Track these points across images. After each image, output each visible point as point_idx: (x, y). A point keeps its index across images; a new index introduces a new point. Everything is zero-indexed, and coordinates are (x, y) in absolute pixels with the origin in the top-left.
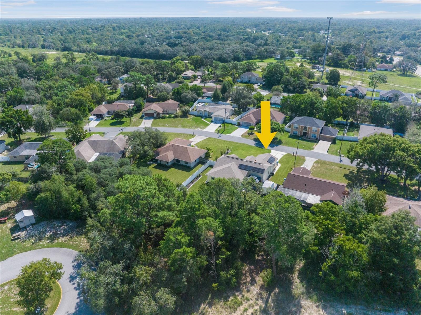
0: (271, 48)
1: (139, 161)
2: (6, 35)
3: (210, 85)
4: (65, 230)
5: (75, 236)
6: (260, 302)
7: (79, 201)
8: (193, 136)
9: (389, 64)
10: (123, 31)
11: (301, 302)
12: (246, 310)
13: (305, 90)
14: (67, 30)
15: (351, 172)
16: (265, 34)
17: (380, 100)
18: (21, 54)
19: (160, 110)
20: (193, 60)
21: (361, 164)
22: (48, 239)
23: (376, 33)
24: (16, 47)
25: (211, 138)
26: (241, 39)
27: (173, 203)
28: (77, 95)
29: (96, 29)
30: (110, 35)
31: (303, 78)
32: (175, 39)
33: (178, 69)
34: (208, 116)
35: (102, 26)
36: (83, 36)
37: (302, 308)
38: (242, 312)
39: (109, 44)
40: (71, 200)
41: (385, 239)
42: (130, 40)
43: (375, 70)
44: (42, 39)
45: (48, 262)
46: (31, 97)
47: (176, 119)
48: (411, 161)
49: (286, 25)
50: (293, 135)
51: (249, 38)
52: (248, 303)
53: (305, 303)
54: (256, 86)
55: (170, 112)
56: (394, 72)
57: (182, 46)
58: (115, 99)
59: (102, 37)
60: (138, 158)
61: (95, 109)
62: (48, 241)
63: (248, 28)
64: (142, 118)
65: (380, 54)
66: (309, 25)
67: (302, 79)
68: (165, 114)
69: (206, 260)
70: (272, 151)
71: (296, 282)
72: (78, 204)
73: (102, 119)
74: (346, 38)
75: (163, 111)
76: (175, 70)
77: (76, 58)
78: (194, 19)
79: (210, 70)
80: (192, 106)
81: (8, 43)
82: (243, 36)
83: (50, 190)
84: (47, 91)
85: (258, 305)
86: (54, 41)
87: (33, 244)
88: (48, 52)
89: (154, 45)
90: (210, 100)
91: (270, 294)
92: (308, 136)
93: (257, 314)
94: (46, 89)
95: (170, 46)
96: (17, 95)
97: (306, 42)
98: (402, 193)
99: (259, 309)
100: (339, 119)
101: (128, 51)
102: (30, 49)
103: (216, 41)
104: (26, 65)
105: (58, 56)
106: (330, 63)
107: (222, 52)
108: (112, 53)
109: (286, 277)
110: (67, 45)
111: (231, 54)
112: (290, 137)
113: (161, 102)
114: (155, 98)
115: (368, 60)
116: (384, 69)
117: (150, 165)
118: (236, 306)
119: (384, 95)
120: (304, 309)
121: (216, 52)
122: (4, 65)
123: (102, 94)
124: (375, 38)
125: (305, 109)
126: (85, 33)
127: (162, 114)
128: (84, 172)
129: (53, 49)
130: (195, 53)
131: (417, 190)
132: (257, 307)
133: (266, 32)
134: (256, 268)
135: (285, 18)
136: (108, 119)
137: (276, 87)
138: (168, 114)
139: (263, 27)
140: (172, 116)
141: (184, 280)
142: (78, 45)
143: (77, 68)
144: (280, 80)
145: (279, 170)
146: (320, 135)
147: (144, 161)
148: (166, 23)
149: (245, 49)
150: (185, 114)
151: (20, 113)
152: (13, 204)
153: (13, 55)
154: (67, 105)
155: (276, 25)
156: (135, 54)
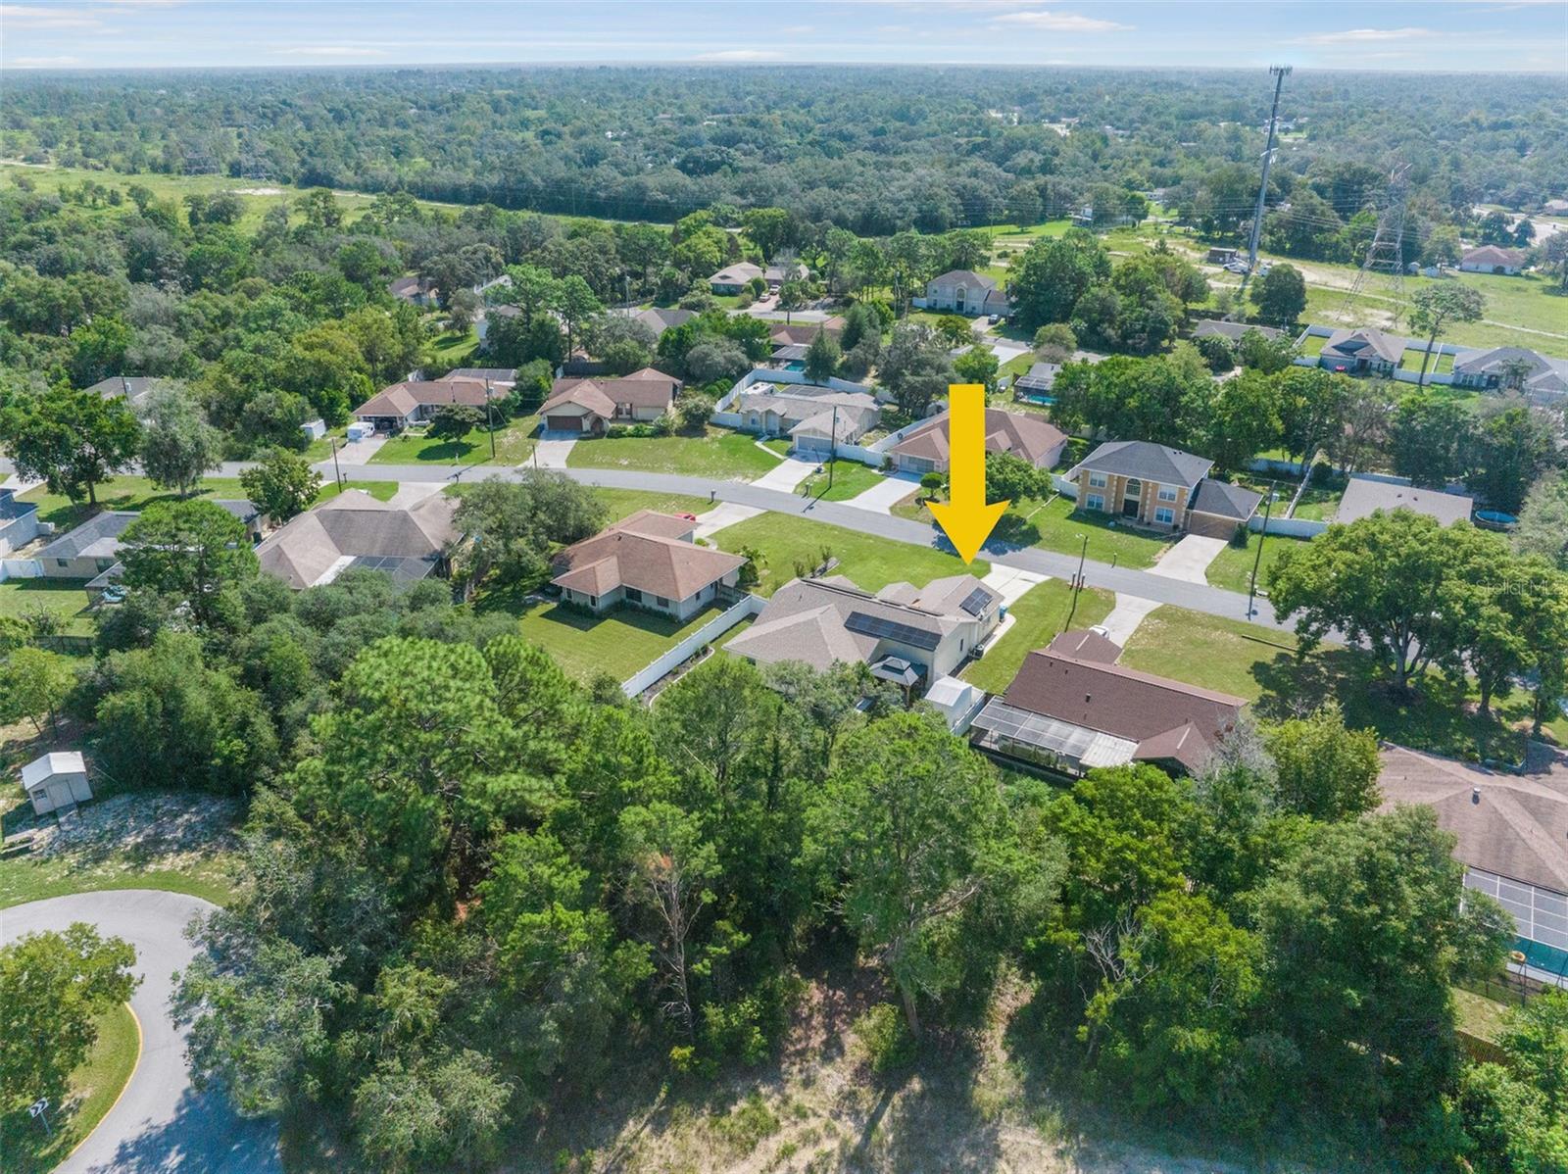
0: (1059, 183)
1: (494, 591)
2: (114, 129)
3: (811, 316)
4: (189, 827)
5: (220, 851)
6: (847, 1127)
7: (243, 726)
8: (711, 503)
9: (1516, 250)
10: (530, 114)
11: (1001, 1136)
12: (787, 1152)
13: (1165, 343)
14: (330, 111)
15: (1282, 657)
16: (1052, 131)
17: (1454, 386)
18: (152, 195)
19: (604, 407)
20: (757, 222)
21: (1314, 626)
22: (127, 858)
23: (1480, 129)
24: (143, 170)
25: (774, 513)
26: (957, 147)
27: (551, 746)
28: (309, 347)
29: (433, 108)
30: (480, 131)
31: (1159, 296)
32: (711, 146)
33: (698, 257)
34: (780, 432)
35: (453, 98)
36: (382, 132)
37: (1000, 1157)
38: (772, 1158)
39: (471, 162)
40: (215, 722)
41: (1319, 911)
42: (549, 147)
43: (1454, 271)
44: (236, 143)
45: (88, 937)
46: (156, 352)
47: (662, 440)
48: (1499, 620)
49: (1138, 96)
50: (1088, 511)
51: (987, 145)
52: (803, 1126)
53: (1016, 1138)
54: (980, 325)
55: (640, 413)
56: (1528, 277)
57: (735, 171)
58: (450, 362)
59: (451, 135)
60: (494, 581)
61: (374, 398)
62: (124, 867)
63: (993, 107)
64: (536, 434)
65: (1482, 211)
66: (1229, 97)
67: (1155, 299)
68: (624, 420)
69: (649, 960)
70: (994, 566)
71: (995, 1061)
72: (240, 737)
73: (392, 435)
74: (1364, 146)
75: (618, 411)
76: (688, 260)
77: (341, 212)
78: (797, 72)
79: (820, 262)
80: (724, 394)
81: (116, 158)
82: (969, 136)
83: (148, 684)
84: (212, 332)
85: (837, 1135)
86: (279, 149)
87: (71, 872)
88: (250, 191)
89: (634, 168)
90: (797, 374)
91: (886, 1100)
92: (1142, 517)
93: (826, 1170)
94: (213, 322)
95: (690, 173)
96: (105, 344)
97: (1203, 162)
98: (1469, 743)
99: (837, 1152)
100: (1277, 455)
101: (535, 190)
102: (187, 178)
103: (860, 154)
104: (159, 235)
105: (280, 203)
106: (1279, 240)
107: (875, 197)
108: (476, 195)
109: (959, 1038)
110: (318, 164)
111: (907, 204)
112: (1075, 516)
113: (614, 379)
114: (597, 360)
115: (1428, 231)
116: (1490, 268)
117: (534, 605)
118: (752, 1135)
119: (1470, 366)
120: (1008, 1163)
121: (854, 196)
122: (84, 234)
123: (406, 345)
124: (1475, 149)
125: (1141, 412)
126: (392, 120)
127: (611, 421)
128: (275, 624)
129: (269, 178)
130: (778, 200)
131: (1531, 731)
132: (830, 1145)
133: (1059, 122)
134: (851, 999)
135: (1140, 73)
136: (416, 434)
137: (1051, 328)
138: (633, 420)
139: (1048, 105)
140: (648, 429)
141: (550, 1025)
142: (359, 166)
143: (337, 246)
144: (1074, 301)
145: (1003, 640)
146: (1187, 514)
147: (513, 590)
148: (690, 85)
149: (964, 187)
150: (696, 424)
151: (95, 405)
152: (26, 729)
153: (125, 197)
154: (274, 381)
155: (1099, 96)
156: (558, 199)
